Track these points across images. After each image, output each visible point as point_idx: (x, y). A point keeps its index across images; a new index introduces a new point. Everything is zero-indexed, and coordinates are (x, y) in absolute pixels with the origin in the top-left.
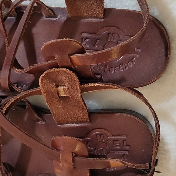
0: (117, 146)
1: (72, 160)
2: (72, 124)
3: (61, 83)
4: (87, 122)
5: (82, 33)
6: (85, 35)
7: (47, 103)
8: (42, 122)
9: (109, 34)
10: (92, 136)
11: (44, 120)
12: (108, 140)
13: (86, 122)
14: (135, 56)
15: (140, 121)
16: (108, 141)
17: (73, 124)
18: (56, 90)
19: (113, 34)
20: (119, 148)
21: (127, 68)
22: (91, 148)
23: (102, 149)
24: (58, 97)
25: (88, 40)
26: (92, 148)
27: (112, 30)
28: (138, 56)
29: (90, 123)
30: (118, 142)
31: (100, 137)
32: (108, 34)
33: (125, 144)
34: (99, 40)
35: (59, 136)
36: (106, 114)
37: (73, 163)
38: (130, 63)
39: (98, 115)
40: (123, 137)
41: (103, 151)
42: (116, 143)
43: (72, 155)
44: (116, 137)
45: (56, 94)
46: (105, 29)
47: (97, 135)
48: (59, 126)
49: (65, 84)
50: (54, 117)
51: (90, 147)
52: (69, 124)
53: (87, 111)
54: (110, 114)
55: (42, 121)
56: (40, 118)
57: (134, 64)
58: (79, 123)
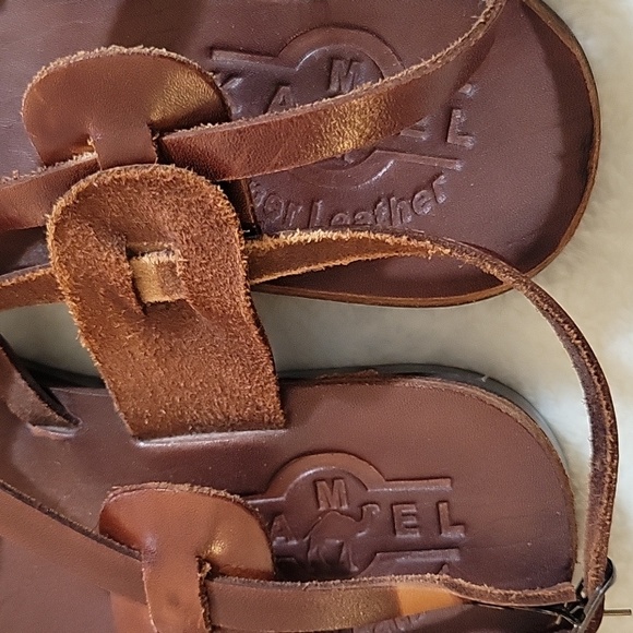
0: (407, 527)
1: (198, 591)
2: (204, 432)
3: (152, 240)
4: (270, 425)
5: (211, 50)
6: (223, 58)
7: (86, 338)
8: (63, 429)
9: (337, 63)
10: (291, 486)
11: (70, 421)
12: (366, 504)
13: (269, 422)
14: (446, 166)
15: (512, 413)
16: (364, 508)
17: (206, 436)
18: (129, 273)
19: (352, 61)
20: (418, 535)
21: (409, 219)
22: (287, 540)
23: (341, 546)
24: (138, 310)
25: (238, 81)
26: (295, 542)
27: (349, 43)
28: (458, 167)
29: (285, 427)
30: (415, 511)
31: (332, 489)
32: (332, 59)
33: (444, 519)
34: (287, 85)
35: (134, 487)
36: (360, 382)
37: (203, 605)
38: (422, 197)
39: (322, 387)
40: (433, 488)
41: (344, 552)
42: (404, 515)
43: (200, 569)
44: (402, 486)
45: (127, 292)
46: (316, 37)
47: (315, 481)
48: (142, 444)
49: (171, 244)
50: (116, 405)
51: (283, 538)
52: (189, 437)
53: (274, 372)
54: (376, 382)
55: (60, 424)
56: (54, 410)
57: (441, 200)
58: (234, 428)
